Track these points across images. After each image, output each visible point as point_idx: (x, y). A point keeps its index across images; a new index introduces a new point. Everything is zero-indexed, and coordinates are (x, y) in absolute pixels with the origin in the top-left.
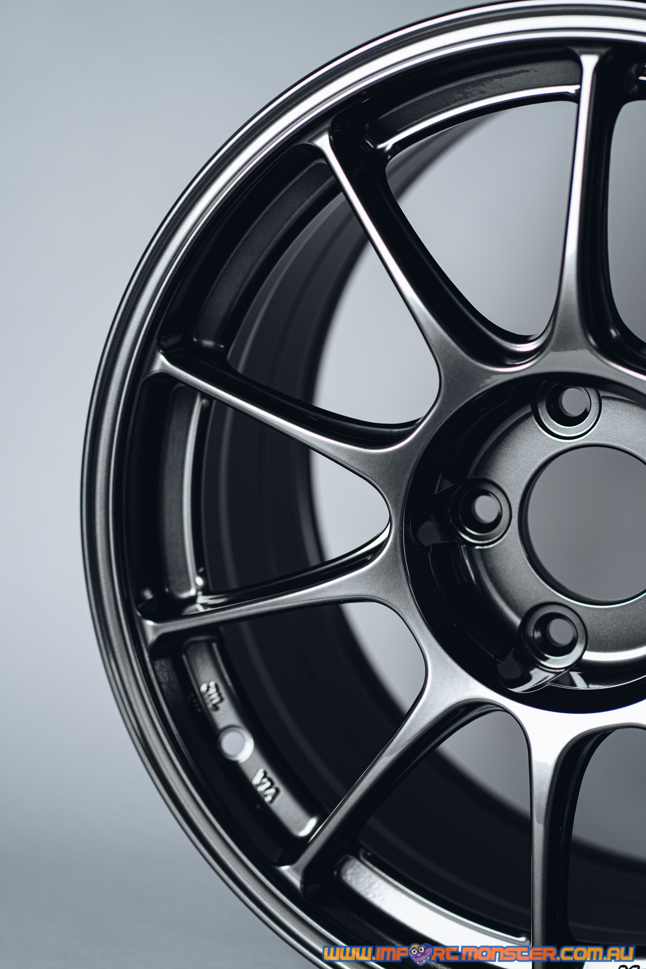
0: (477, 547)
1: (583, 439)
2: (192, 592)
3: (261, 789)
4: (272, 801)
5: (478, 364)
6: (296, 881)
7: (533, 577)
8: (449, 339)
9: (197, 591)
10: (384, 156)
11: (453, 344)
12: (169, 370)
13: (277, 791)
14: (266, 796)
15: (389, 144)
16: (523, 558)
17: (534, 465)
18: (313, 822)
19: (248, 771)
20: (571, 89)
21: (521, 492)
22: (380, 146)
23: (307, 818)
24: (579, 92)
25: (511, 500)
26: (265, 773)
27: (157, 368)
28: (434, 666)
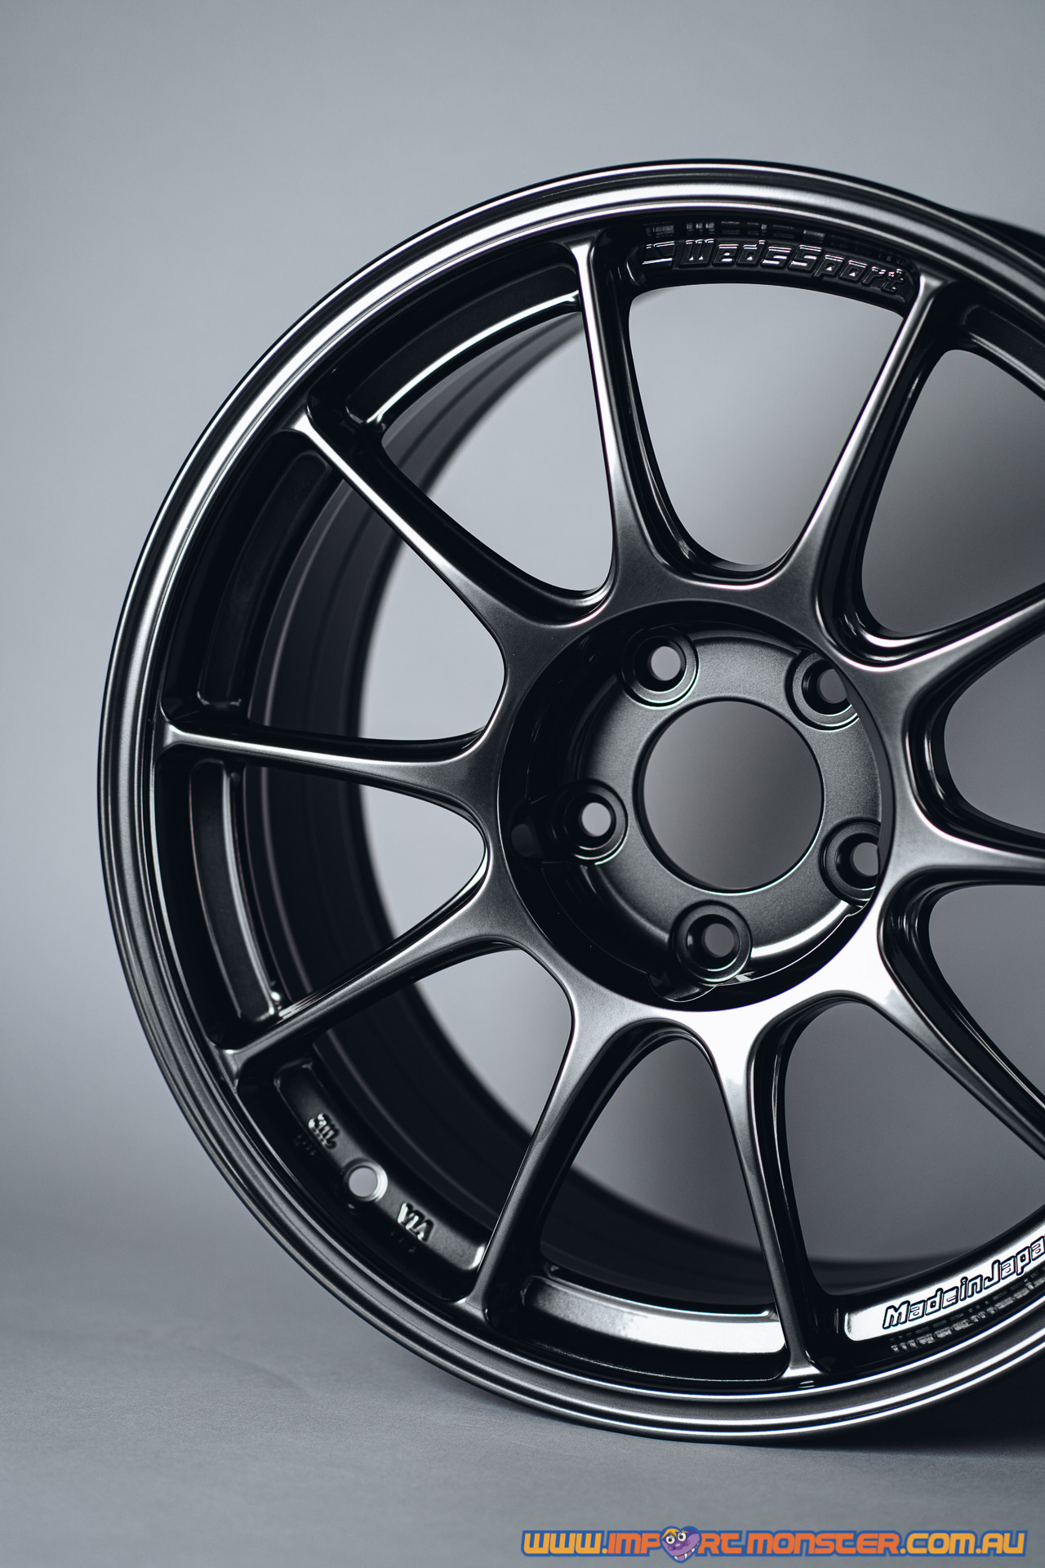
0: (597, 864)
1: (687, 699)
2: (272, 1011)
3: (409, 1227)
4: (426, 1238)
5: (543, 626)
6: (477, 1312)
7: (669, 879)
8: (502, 606)
9: (276, 1007)
10: (376, 430)
11: (508, 610)
12: (183, 739)
13: (430, 1224)
14: (418, 1233)
15: (379, 415)
16: (653, 861)
17: (638, 747)
18: (481, 1251)
19: (389, 1209)
20: (569, 297)
21: (630, 782)
22: (369, 420)
23: (472, 1248)
24: (580, 298)
25: (621, 795)
26: (409, 1206)
27: (169, 740)
28: (578, 997)
